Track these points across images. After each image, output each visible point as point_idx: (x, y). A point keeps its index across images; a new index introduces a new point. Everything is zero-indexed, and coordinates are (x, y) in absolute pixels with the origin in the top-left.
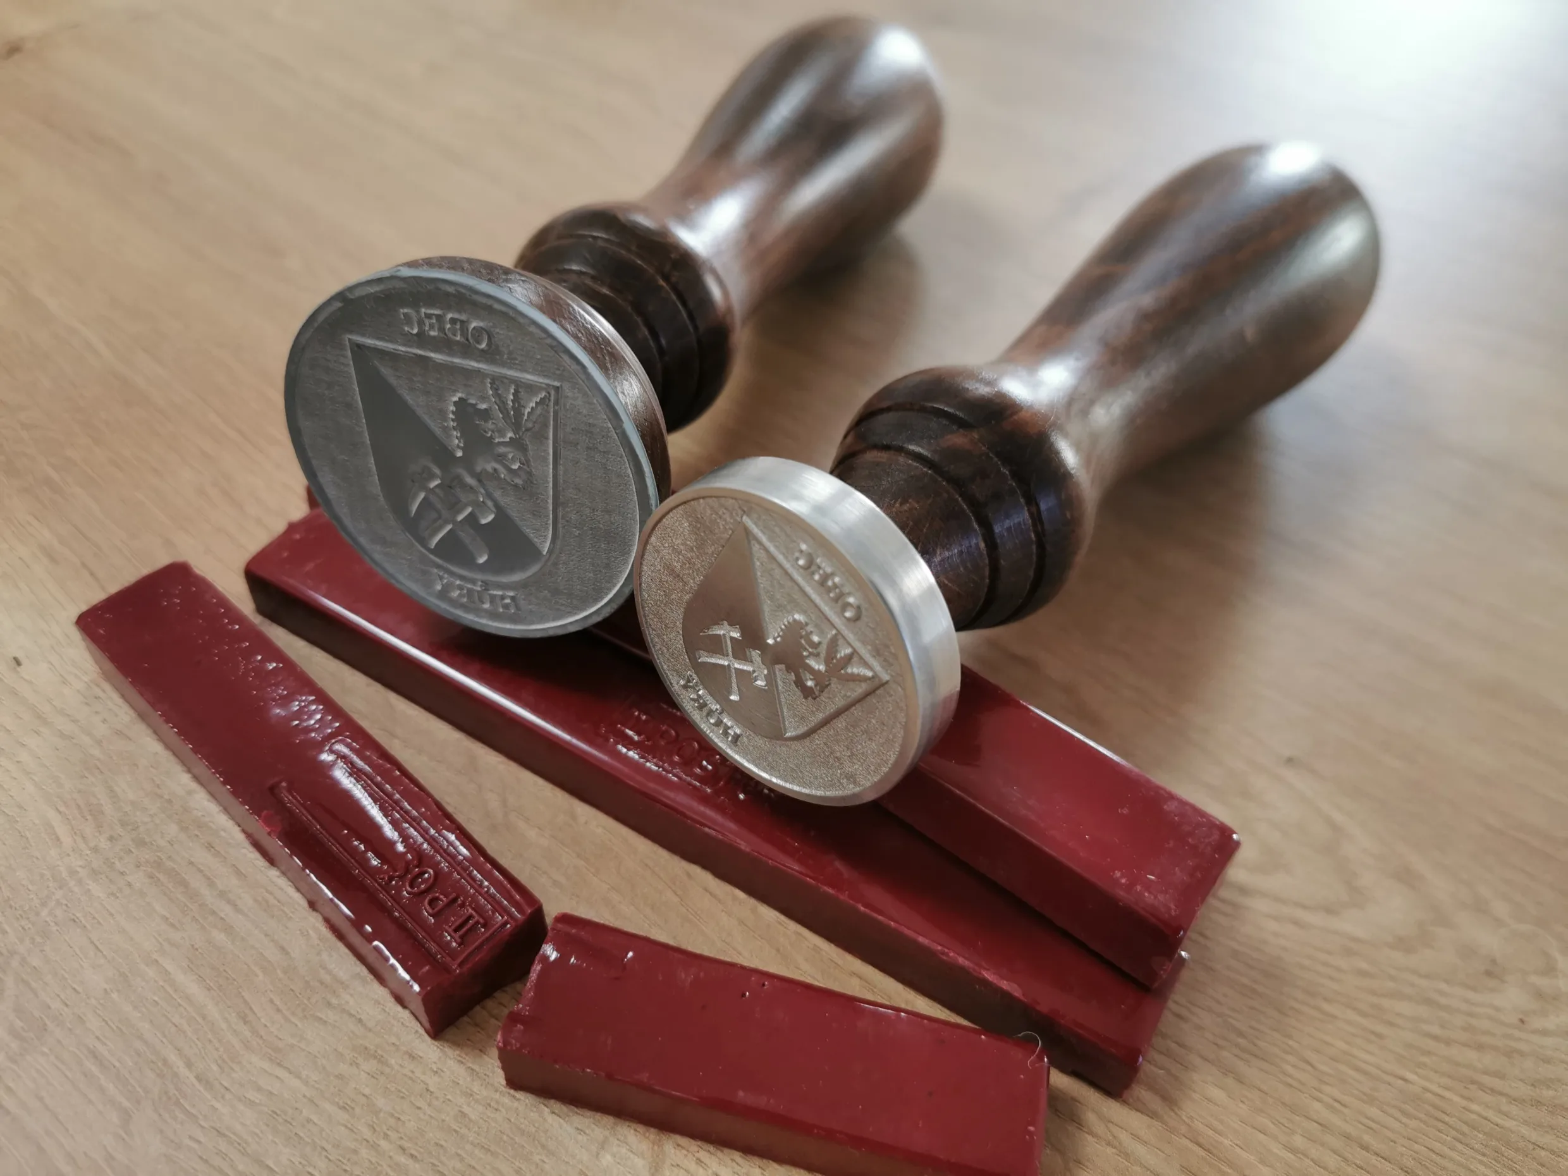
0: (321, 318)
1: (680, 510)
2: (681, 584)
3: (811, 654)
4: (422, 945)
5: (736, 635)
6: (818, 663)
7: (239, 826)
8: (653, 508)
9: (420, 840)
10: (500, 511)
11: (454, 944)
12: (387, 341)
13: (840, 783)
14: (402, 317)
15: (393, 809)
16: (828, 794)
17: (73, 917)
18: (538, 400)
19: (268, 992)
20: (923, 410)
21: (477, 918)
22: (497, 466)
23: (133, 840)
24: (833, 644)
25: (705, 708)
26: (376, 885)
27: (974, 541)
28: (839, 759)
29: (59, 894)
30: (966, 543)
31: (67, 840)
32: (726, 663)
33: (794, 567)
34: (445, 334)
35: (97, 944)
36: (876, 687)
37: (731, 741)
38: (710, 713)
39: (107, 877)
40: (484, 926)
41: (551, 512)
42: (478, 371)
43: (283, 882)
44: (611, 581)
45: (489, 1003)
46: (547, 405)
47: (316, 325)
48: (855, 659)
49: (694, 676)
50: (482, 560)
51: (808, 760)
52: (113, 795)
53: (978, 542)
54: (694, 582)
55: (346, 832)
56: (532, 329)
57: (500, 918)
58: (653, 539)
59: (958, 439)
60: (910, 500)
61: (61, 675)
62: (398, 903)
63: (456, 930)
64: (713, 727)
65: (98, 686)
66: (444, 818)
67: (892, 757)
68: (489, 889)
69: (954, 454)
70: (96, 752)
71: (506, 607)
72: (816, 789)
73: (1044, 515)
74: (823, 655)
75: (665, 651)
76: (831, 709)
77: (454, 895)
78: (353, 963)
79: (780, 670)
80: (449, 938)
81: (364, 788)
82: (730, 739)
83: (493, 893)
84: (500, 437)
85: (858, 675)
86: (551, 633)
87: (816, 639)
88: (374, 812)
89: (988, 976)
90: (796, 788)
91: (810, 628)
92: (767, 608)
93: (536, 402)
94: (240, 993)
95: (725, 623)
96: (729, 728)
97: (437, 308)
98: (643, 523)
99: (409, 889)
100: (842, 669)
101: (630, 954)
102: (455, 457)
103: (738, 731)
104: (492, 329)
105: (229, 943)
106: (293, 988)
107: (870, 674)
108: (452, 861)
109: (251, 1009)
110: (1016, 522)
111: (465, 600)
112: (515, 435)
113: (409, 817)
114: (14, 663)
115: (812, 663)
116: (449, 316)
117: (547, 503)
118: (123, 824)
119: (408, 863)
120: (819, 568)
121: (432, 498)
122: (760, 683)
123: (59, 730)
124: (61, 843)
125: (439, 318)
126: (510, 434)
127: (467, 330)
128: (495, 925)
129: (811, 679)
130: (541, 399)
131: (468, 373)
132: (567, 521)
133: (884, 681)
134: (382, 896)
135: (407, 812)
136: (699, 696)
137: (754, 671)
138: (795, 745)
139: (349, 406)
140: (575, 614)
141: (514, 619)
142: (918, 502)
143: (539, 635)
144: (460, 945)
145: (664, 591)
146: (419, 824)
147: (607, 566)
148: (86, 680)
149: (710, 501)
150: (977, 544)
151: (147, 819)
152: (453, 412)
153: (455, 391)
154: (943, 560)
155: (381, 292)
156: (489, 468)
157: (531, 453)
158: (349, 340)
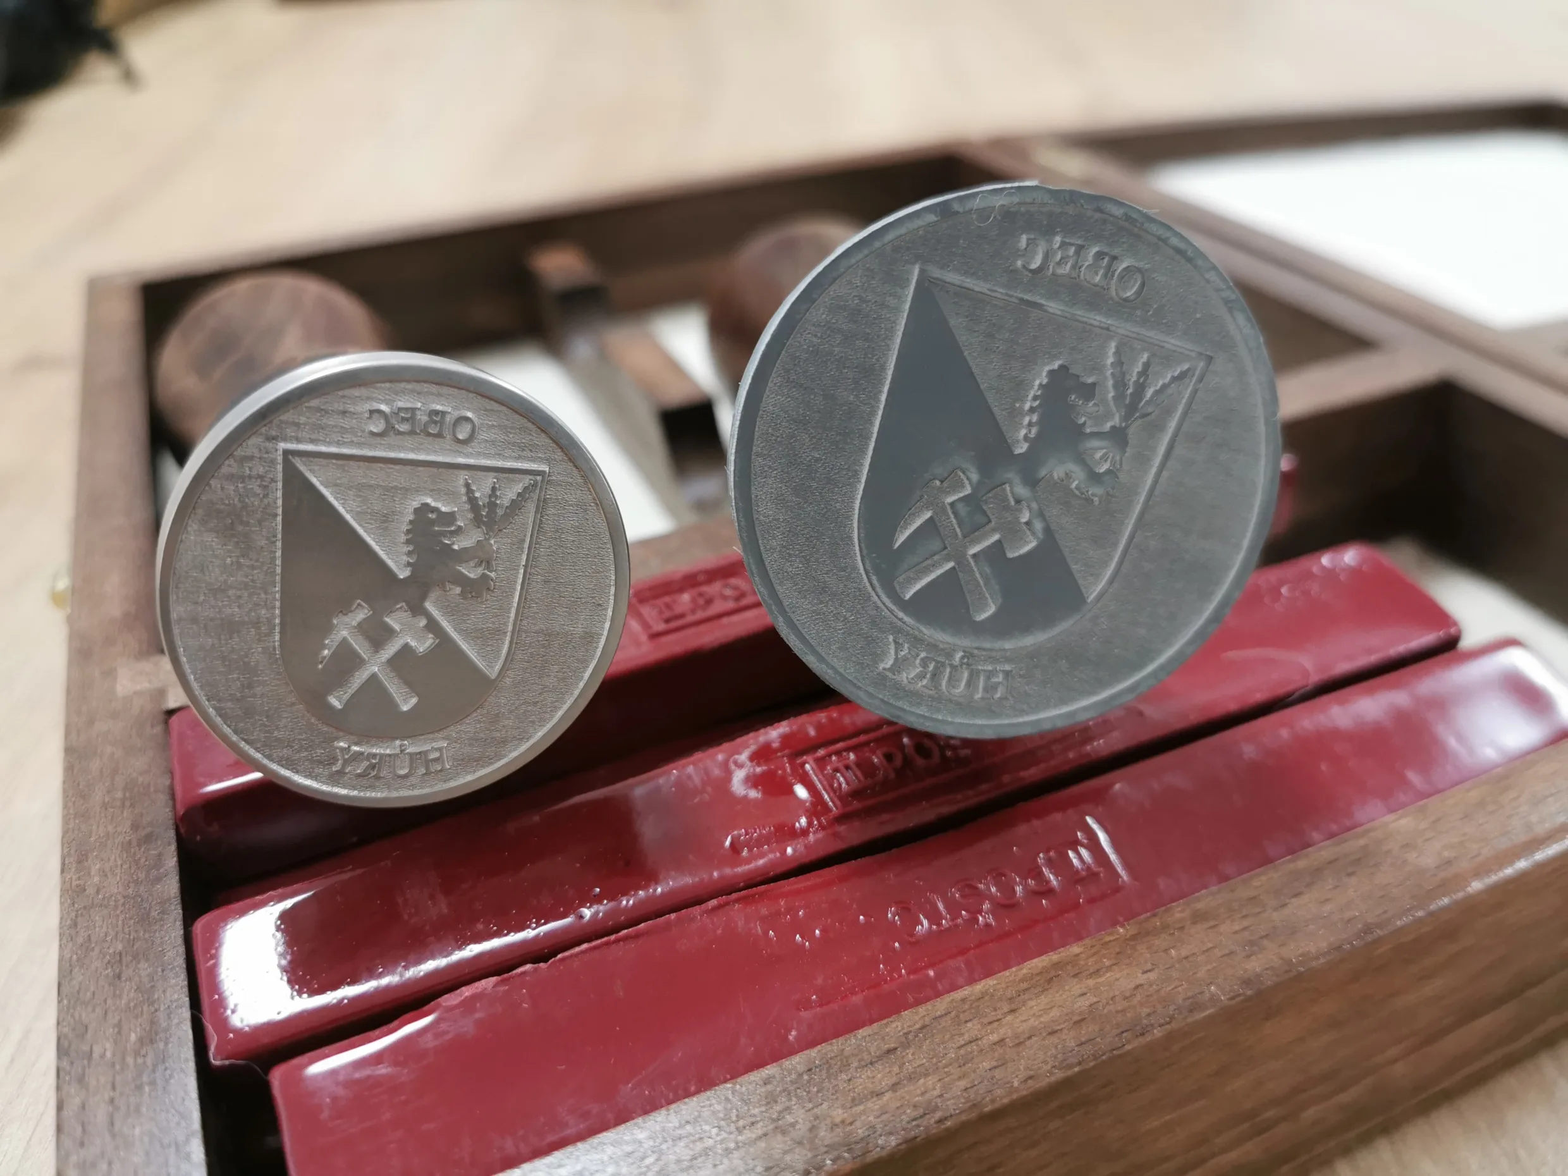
10: (1050, 538)
12: (979, 278)
14: (1023, 244)
18: (1174, 375)
22: (1074, 469)
34: (1080, 273)
42: (1104, 329)
46: (1186, 383)
50: (984, 614)
71: (991, 689)
84: (1096, 424)
93: (1171, 378)
102: (1011, 452)
104: (1149, 273)
112: (1121, 423)
116: (1096, 249)
121: (941, 519)
125: (1080, 250)
126: (1114, 422)
127: (1115, 270)
130: (1179, 373)
132: (1143, 551)
152: (1038, 387)
153: (1054, 357)
156: (1058, 473)
157: (1129, 451)
158: (922, 272)
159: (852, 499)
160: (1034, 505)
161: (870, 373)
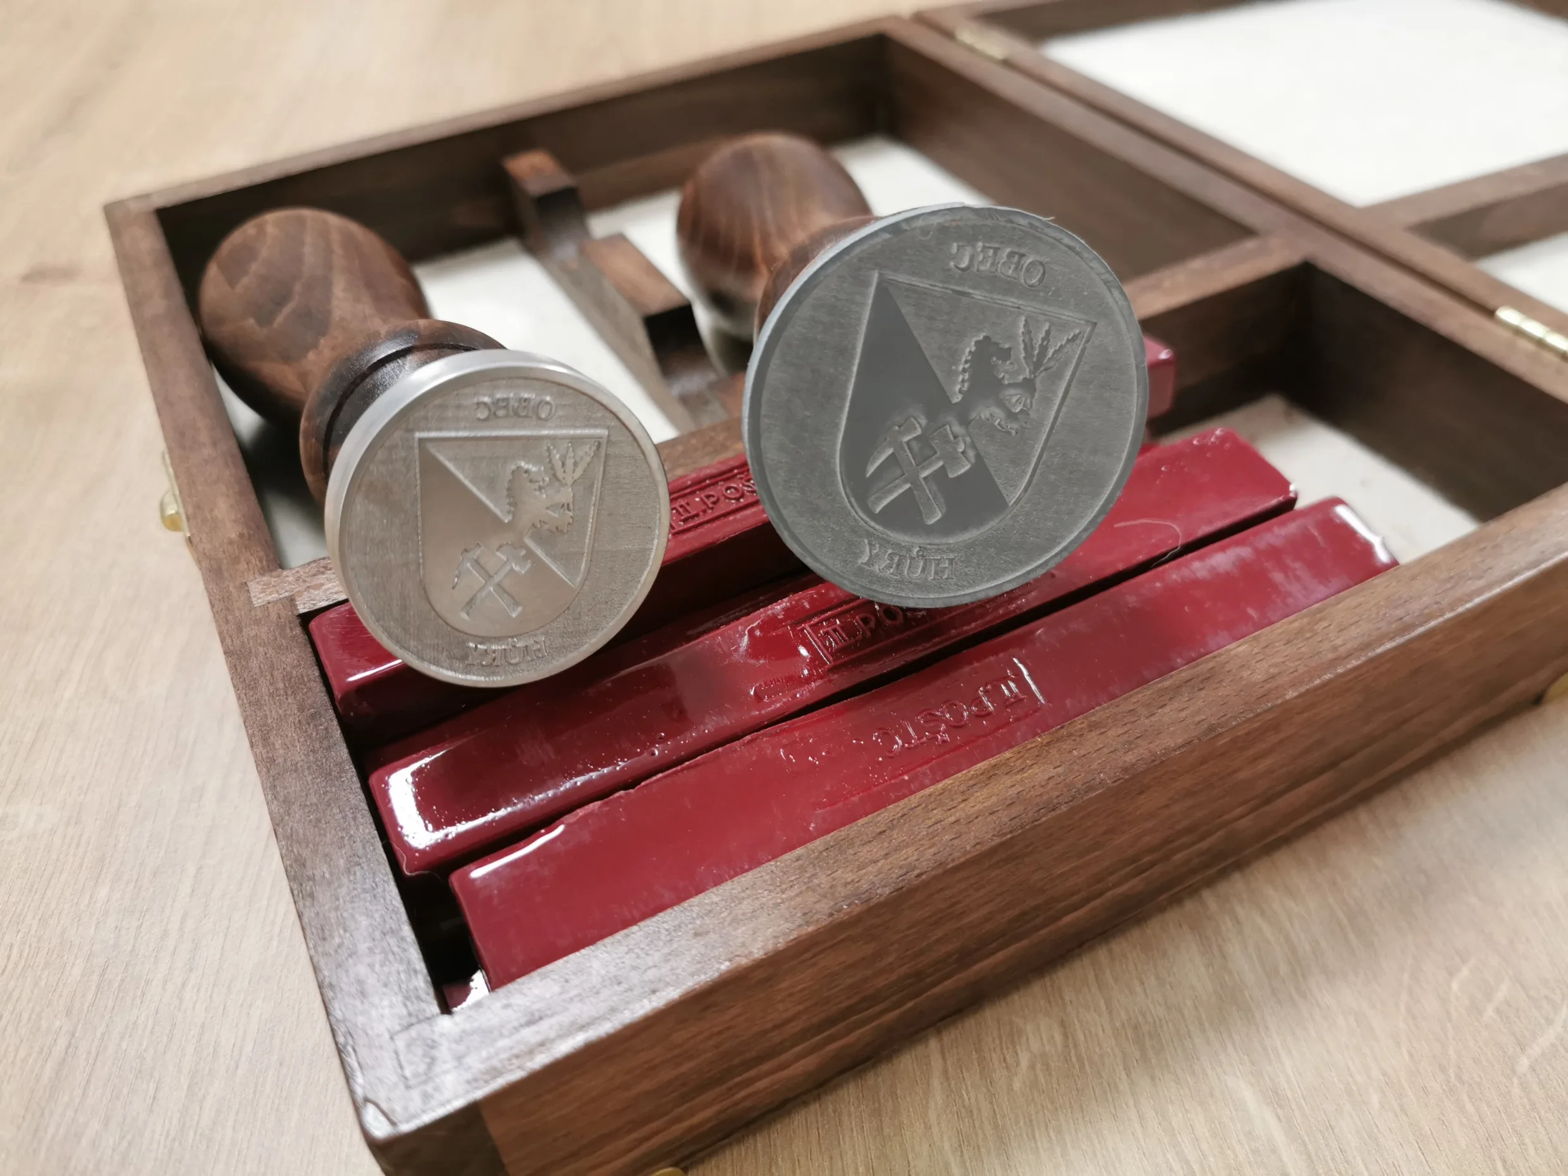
10: (979, 461)
14: (954, 250)
18: (1070, 337)
22: (996, 411)
34: (996, 268)
41: (1035, 458)
42: (1014, 309)
44: (1069, 528)
46: (1078, 342)
50: (933, 519)
93: (1067, 340)
102: (950, 401)
104: (1048, 265)
112: (1030, 376)
117: (1034, 448)
121: (902, 454)
126: (1025, 375)
127: (1023, 265)
130: (1074, 336)
147: (1071, 512)
152: (970, 353)
153: (980, 330)
156: (985, 414)
157: (1037, 395)
158: (881, 275)
159: (834, 444)
160: (968, 439)
161: (844, 352)
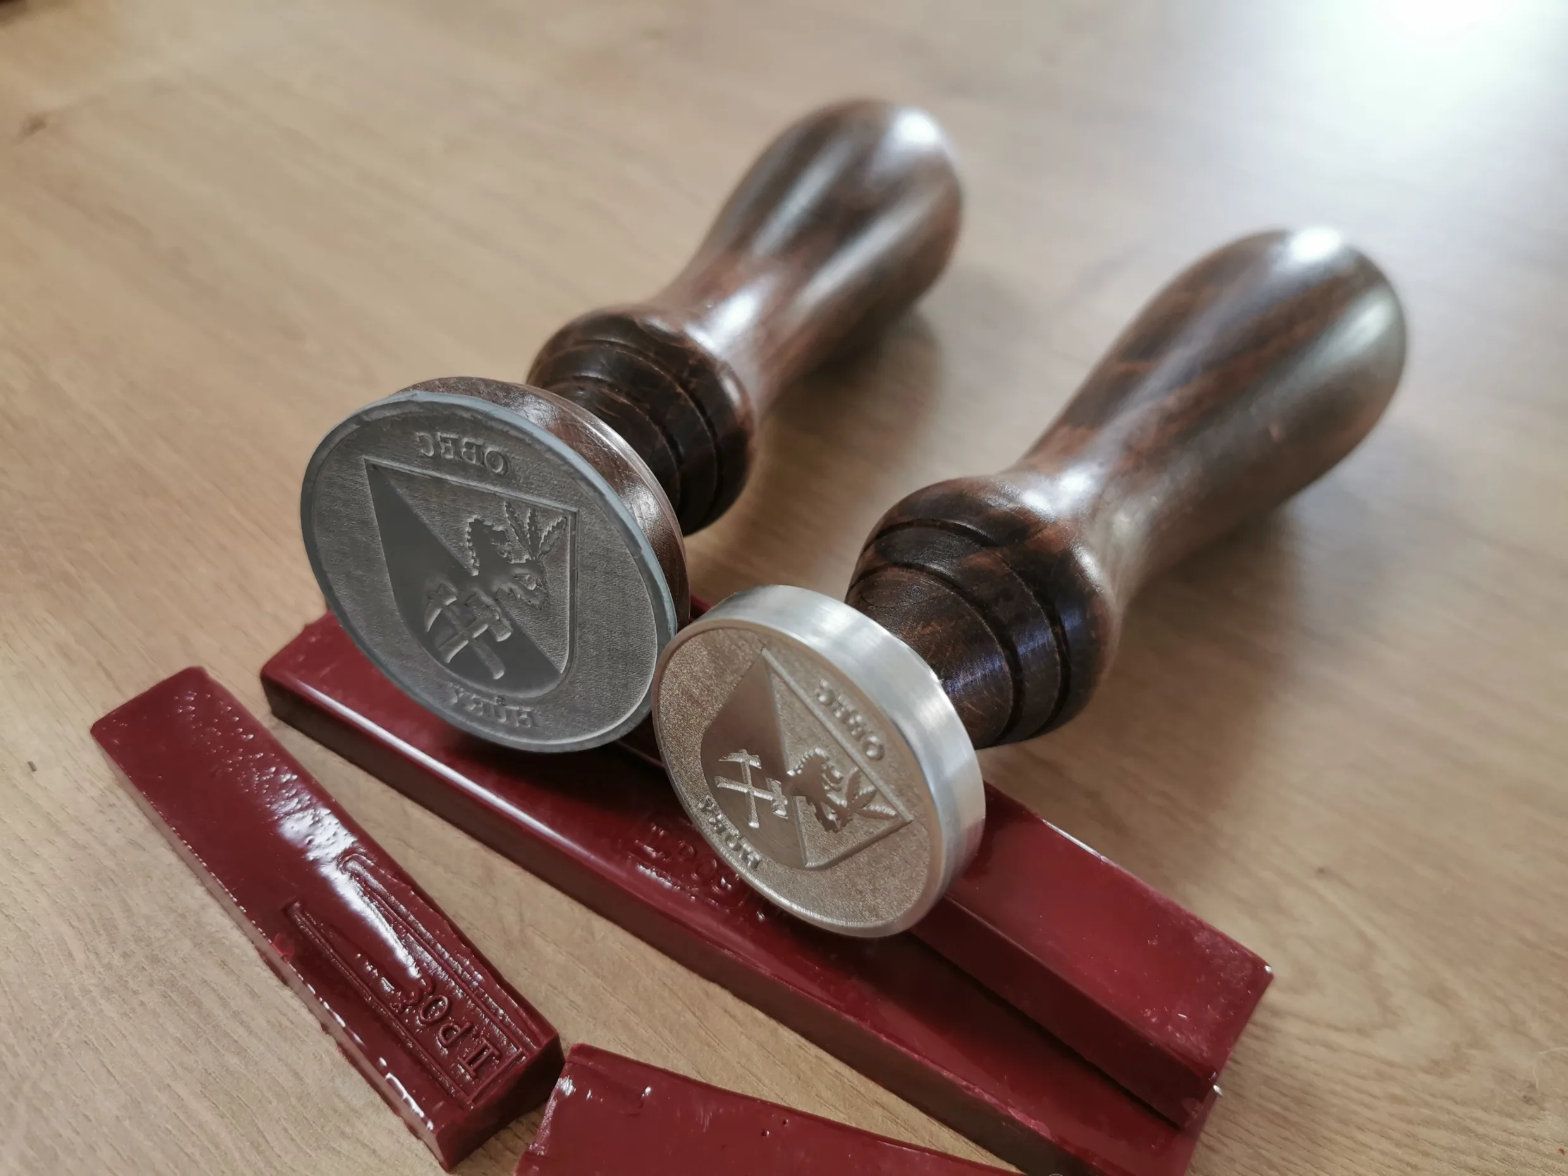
0: (337, 439)
1: (699, 638)
2: (700, 710)
3: (833, 789)
4: (435, 1079)
5: (756, 764)
6: (839, 797)
7: (253, 943)
8: (672, 635)
9: (434, 964)
10: (518, 632)
11: (468, 1077)
12: (403, 462)
13: (862, 914)
14: (418, 439)
15: (408, 931)
16: (850, 924)
17: (86, 1039)
18: (555, 524)
19: (282, 1120)
20: (945, 527)
21: (492, 1049)
22: (514, 587)
23: (147, 957)
24: (855, 781)
25: (724, 832)
26: (390, 1013)
27: (997, 664)
28: (861, 892)
29: (72, 1013)
30: (989, 666)
31: (80, 957)
32: (745, 791)
33: (816, 702)
34: (461, 458)
35: (110, 1068)
36: (899, 826)
37: (751, 867)
38: (729, 838)
39: (120, 996)
40: (500, 1058)
41: (568, 633)
42: (494, 494)
43: (296, 1003)
44: (629, 700)
45: (505, 1135)
46: (564, 529)
47: (332, 446)
48: (878, 797)
49: (713, 800)
50: (499, 676)
51: (829, 890)
52: (127, 909)
53: (999, 663)
54: (714, 709)
55: (359, 955)
56: (548, 455)
57: (516, 1050)
58: (671, 664)
59: (981, 559)
60: (933, 623)
61: (76, 781)
62: (412, 1034)
63: (470, 1063)
64: (732, 851)
65: (112, 792)
66: (460, 942)
67: (916, 896)
68: (504, 1017)
69: (978, 575)
70: (111, 863)
71: (523, 722)
72: (837, 918)
73: (1068, 635)
74: (845, 790)
75: (684, 774)
76: (852, 843)
77: (468, 1024)
78: (367, 1090)
79: (801, 802)
80: (463, 1071)
81: (378, 908)
82: (749, 864)
83: (508, 1022)
84: (515, 559)
85: (881, 813)
86: (568, 749)
87: (837, 774)
88: (387, 933)
89: (1016, 1114)
90: (817, 916)
91: (831, 763)
92: (787, 741)
93: (553, 526)
94: (253, 1121)
95: (745, 751)
96: (748, 854)
97: (453, 432)
98: (661, 646)
99: (423, 1018)
100: (864, 806)
101: (648, 1090)
102: (471, 576)
103: (758, 857)
104: (508, 455)
105: (243, 1067)
106: (307, 1117)
107: (893, 813)
108: (466, 988)
109: (264, 1137)
110: (1040, 643)
111: (481, 714)
112: (532, 558)
113: (424, 940)
114: (29, 770)
115: (833, 796)
116: (465, 440)
117: (564, 623)
118: (138, 940)
119: (421, 990)
120: (841, 705)
121: (449, 614)
122: (780, 812)
123: (73, 840)
124: (74, 960)
125: (455, 442)
126: (526, 557)
127: (483, 454)
128: (510, 1057)
129: (833, 813)
130: (558, 523)
131: (482, 495)
132: (585, 642)
133: (908, 821)
134: (394, 1024)
135: (421, 935)
136: (718, 821)
137: (774, 801)
138: (816, 875)
139: (365, 523)
140: (592, 731)
141: (530, 734)
142: (940, 625)
143: (556, 750)
144: (474, 1078)
145: (683, 715)
146: (434, 947)
147: (625, 686)
148: (102, 787)
149: (729, 632)
150: (1001, 668)
151: (159, 934)
152: (469, 533)
153: (471, 513)
154: (966, 685)
155: (398, 416)
156: (505, 589)
157: (548, 576)
158: (367, 461)
